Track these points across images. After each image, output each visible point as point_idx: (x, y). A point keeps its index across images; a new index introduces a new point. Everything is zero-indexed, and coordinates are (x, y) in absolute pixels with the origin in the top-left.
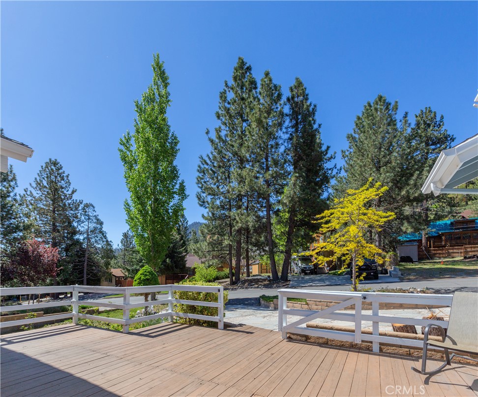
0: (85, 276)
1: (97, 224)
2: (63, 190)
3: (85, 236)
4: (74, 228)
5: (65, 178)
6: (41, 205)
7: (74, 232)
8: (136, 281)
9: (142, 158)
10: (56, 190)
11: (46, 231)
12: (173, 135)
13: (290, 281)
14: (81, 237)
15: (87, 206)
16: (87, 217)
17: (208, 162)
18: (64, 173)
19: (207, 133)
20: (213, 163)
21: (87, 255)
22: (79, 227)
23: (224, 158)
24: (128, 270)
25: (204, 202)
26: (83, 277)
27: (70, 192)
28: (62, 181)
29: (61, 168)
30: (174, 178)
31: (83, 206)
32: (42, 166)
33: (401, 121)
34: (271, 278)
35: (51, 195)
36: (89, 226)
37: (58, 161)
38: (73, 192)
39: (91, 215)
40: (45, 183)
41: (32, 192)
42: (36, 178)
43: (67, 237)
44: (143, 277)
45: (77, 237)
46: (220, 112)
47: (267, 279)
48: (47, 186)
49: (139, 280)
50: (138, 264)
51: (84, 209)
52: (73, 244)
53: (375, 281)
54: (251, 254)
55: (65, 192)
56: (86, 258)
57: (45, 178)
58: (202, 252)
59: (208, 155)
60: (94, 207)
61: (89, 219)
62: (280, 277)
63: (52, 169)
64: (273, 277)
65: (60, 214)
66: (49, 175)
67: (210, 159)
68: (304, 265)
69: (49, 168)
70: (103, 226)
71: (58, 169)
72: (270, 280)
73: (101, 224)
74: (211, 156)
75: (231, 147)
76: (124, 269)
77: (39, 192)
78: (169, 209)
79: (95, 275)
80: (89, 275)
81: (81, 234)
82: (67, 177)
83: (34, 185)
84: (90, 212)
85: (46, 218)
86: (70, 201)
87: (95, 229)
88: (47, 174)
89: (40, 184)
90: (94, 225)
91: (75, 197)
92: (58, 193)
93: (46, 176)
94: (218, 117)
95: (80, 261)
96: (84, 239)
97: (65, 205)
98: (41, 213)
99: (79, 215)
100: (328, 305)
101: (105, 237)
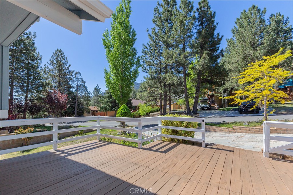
0: (76, 110)
1: (82, 83)
2: (64, 65)
3: (76, 89)
4: (70, 85)
5: (65, 59)
6: (52, 73)
7: (70, 87)
8: (118, 113)
9: (117, 44)
10: (61, 65)
11: (55, 86)
12: (133, 31)
13: (198, 114)
14: (74, 90)
15: (77, 73)
16: (77, 79)
17: (148, 47)
18: (64, 56)
19: (148, 31)
20: (151, 48)
21: (77, 99)
22: (73, 84)
23: (157, 45)
24: (101, 107)
25: (145, 69)
26: (75, 111)
27: (68, 66)
28: (64, 61)
29: (63, 54)
30: (134, 55)
31: (75, 73)
32: (53, 53)
33: (268, 19)
34: (186, 112)
35: (58, 68)
36: (78, 83)
37: (62, 50)
38: (70, 66)
39: (79, 78)
40: (55, 61)
41: (48, 66)
42: (50, 59)
43: (66, 90)
44: (123, 111)
45: (71, 89)
46: (155, 19)
47: (183, 113)
48: (56, 63)
49: (120, 113)
50: (106, 104)
51: (75, 75)
52: (69, 93)
53: (257, 115)
54: (172, 98)
55: (65, 66)
56: (76, 101)
57: (55, 59)
58: (144, 97)
59: (148, 44)
60: (80, 74)
61: (78, 80)
62: (192, 112)
63: (58, 54)
64: (187, 112)
65: (63, 78)
66: (57, 57)
67: (149, 45)
68: (203, 105)
69: (57, 54)
70: (85, 84)
71: (62, 54)
72: (186, 113)
73: (84, 82)
74: (149, 44)
75: (162, 38)
76: (98, 107)
77: (52, 66)
78: (131, 73)
79: (81, 110)
80: (78, 109)
81: (73, 88)
82: (66, 58)
83: (49, 63)
84: (78, 76)
85: (55, 80)
86: (68, 71)
87: (81, 85)
88: (56, 57)
89: (52, 62)
90: (81, 83)
91: (70, 68)
92: (62, 67)
93: (55, 58)
94: (154, 22)
95: (73, 102)
96: (75, 91)
97: (65, 73)
98: (53, 77)
99: (72, 78)
100: (250, 130)
101: (86, 90)
